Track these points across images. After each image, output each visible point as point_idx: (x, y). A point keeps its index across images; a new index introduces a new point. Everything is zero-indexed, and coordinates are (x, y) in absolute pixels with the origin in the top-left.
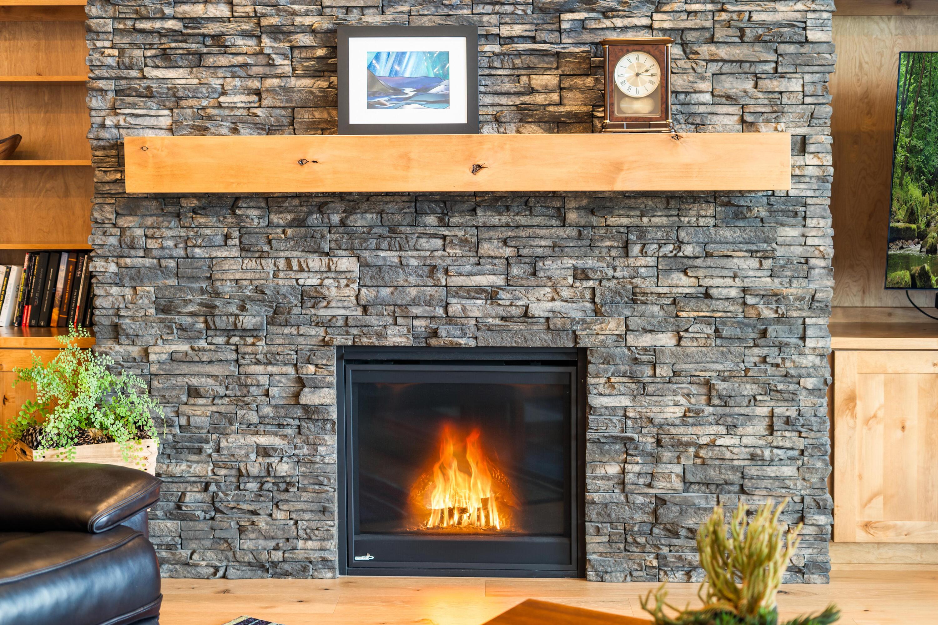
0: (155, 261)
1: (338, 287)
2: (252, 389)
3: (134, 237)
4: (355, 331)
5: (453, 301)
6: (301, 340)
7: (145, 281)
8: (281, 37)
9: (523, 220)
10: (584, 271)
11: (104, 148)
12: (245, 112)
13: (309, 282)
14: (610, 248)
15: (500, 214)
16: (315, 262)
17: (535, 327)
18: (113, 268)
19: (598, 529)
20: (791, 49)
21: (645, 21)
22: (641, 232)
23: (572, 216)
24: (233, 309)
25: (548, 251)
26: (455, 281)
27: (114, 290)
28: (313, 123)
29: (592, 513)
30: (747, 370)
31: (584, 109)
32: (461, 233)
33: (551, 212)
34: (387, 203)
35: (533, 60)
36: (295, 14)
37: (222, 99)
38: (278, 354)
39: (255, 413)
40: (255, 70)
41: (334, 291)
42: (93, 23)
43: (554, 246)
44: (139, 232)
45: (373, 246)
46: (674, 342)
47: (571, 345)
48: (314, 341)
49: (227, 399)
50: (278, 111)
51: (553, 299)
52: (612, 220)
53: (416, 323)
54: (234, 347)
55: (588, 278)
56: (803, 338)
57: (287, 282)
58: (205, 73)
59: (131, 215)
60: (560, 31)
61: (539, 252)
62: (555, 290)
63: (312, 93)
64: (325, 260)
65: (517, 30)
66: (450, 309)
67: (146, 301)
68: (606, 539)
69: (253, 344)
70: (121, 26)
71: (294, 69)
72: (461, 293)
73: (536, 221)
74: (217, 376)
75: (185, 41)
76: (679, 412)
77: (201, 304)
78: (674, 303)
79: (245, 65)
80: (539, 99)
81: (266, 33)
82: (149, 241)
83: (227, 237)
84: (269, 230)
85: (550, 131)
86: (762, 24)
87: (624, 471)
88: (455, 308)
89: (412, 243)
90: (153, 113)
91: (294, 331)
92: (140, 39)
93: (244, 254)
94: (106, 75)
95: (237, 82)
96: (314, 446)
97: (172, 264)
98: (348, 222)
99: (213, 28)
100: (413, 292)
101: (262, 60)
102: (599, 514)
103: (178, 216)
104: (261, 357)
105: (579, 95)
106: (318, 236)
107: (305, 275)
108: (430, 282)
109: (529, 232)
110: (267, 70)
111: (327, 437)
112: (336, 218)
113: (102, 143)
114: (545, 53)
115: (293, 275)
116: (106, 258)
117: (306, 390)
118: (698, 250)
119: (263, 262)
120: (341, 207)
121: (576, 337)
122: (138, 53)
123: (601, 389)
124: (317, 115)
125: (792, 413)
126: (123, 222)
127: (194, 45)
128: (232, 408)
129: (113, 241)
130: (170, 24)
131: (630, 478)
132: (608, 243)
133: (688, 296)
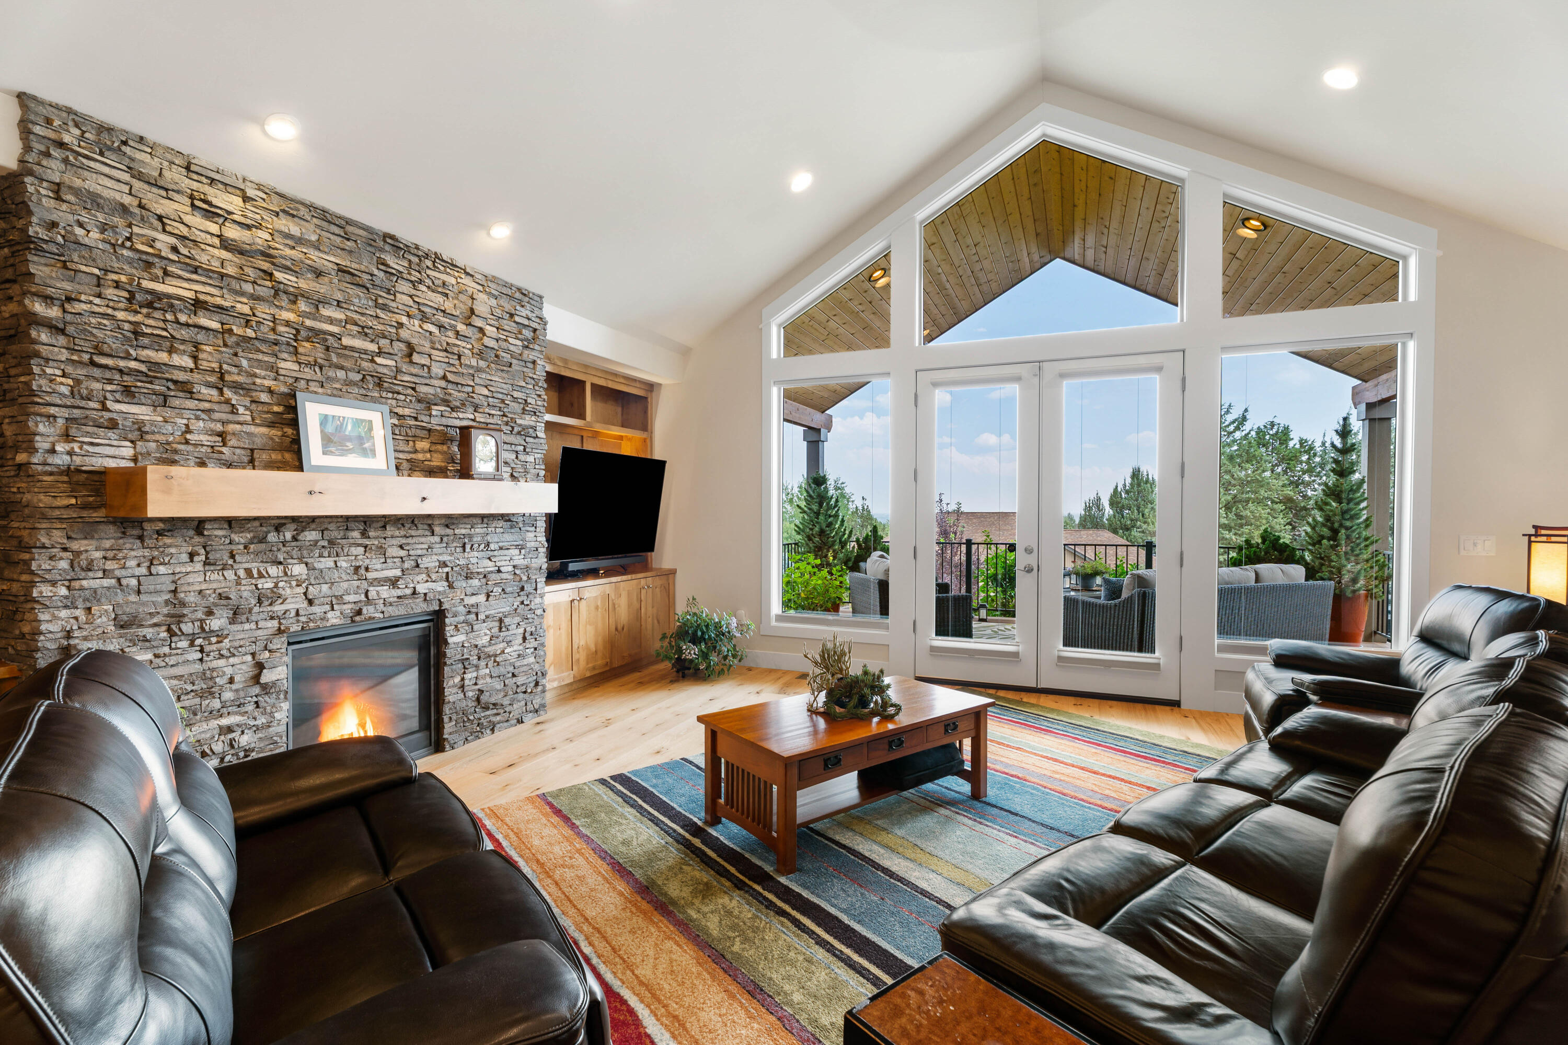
0: (113, 581)
1: (291, 587)
2: (217, 680)
3: (92, 561)
4: (303, 619)
5: (371, 588)
6: (260, 633)
7: (103, 600)
8: (241, 392)
9: (413, 533)
10: (444, 562)
11: (51, 474)
12: (209, 450)
13: (267, 586)
14: (456, 547)
15: (399, 529)
16: (273, 570)
17: (418, 600)
18: (63, 591)
19: (450, 718)
20: (531, 440)
21: (472, 417)
22: (470, 537)
23: (437, 529)
24: (200, 615)
25: (425, 552)
26: (370, 575)
27: (64, 613)
28: (271, 462)
29: (447, 709)
30: (516, 610)
31: (443, 464)
32: (376, 542)
33: (426, 527)
34: (330, 523)
35: (419, 432)
36: (255, 375)
37: (188, 436)
38: (241, 647)
39: (218, 700)
40: (216, 416)
41: (288, 591)
42: (44, 350)
43: (429, 547)
44: (98, 554)
45: (317, 555)
46: (485, 599)
47: (437, 608)
48: (270, 631)
49: (193, 694)
50: (238, 451)
51: (427, 581)
52: (457, 531)
53: (345, 607)
54: (198, 648)
55: (447, 566)
56: (536, 589)
57: (247, 588)
58: (168, 413)
59: (86, 538)
60: (430, 416)
61: (419, 552)
62: (429, 576)
63: (272, 439)
64: (281, 567)
65: (407, 412)
66: (370, 594)
67: (104, 619)
68: (454, 723)
69: (218, 642)
70: (75, 358)
71: (253, 419)
72: (375, 584)
73: (420, 532)
74: (183, 676)
75: (151, 383)
76: (488, 638)
77: (168, 615)
78: (485, 577)
79: (208, 411)
80: (420, 456)
81: (229, 387)
82: (109, 563)
83: (192, 556)
84: (233, 547)
85: (426, 476)
86: (520, 425)
87: (463, 679)
88: (372, 594)
89: (346, 551)
90: (115, 443)
91: (253, 626)
92: (97, 372)
93: (207, 568)
94: (60, 402)
95: (201, 424)
96: (271, 714)
97: (134, 582)
98: (300, 538)
99: (181, 376)
100: (345, 585)
101: (227, 408)
102: (450, 709)
103: (141, 538)
104: (224, 652)
105: (440, 456)
106: (275, 549)
107: (263, 580)
108: (356, 577)
109: (415, 540)
110: (231, 417)
111: (282, 705)
112: (288, 536)
113: (48, 468)
114: (423, 428)
115: (253, 581)
116: (54, 583)
117: (265, 671)
118: (497, 547)
119: (225, 573)
120: (293, 526)
121: (441, 603)
122: (97, 386)
123: (452, 633)
124: (273, 456)
125: (533, 629)
126: (75, 546)
127: (158, 387)
128: (198, 700)
129: (64, 564)
130: (133, 365)
131: (467, 682)
132: (455, 544)
133: (492, 572)
